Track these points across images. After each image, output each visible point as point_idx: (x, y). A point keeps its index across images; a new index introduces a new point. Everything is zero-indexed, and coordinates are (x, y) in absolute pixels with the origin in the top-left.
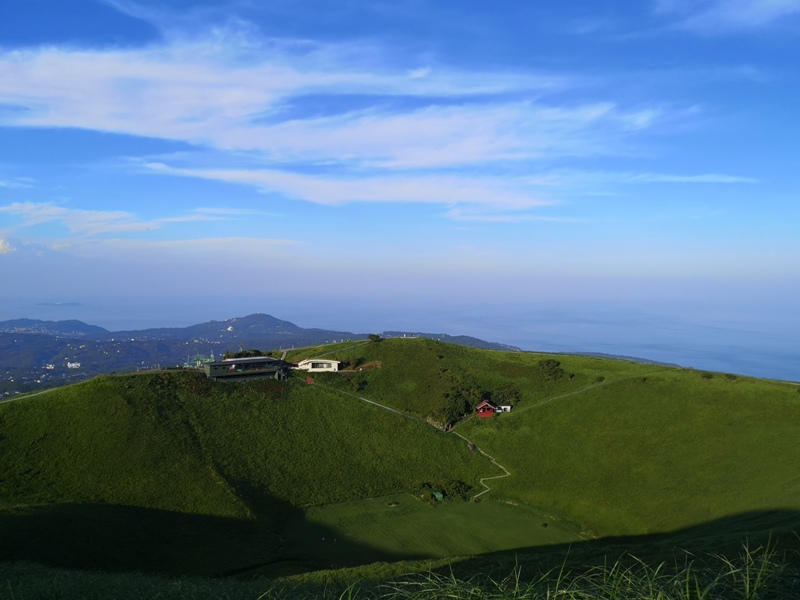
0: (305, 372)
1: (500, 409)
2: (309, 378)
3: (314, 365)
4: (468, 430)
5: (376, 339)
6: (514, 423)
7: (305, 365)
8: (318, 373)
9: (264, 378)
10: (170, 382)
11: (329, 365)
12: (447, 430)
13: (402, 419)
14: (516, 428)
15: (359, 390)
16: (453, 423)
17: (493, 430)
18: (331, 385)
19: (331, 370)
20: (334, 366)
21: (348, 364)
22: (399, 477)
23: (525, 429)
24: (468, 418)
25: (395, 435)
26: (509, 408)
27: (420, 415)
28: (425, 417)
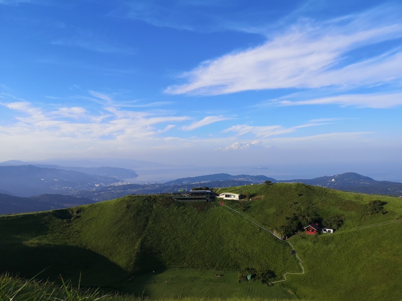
0: (222, 199)
1: (325, 230)
2: (223, 203)
3: (226, 196)
4: (296, 241)
5: (269, 183)
6: (327, 241)
7: (222, 196)
8: (227, 200)
9: (200, 201)
10: (153, 199)
11: (234, 196)
12: (284, 239)
13: (258, 229)
14: (327, 244)
15: (244, 211)
16: (289, 236)
17: (310, 244)
18: (231, 207)
19: (235, 199)
20: (236, 197)
21: (245, 197)
22: (240, 262)
23: (332, 246)
24: (300, 233)
25: (251, 238)
26: (332, 230)
27: (271, 228)
28: (272, 230)
